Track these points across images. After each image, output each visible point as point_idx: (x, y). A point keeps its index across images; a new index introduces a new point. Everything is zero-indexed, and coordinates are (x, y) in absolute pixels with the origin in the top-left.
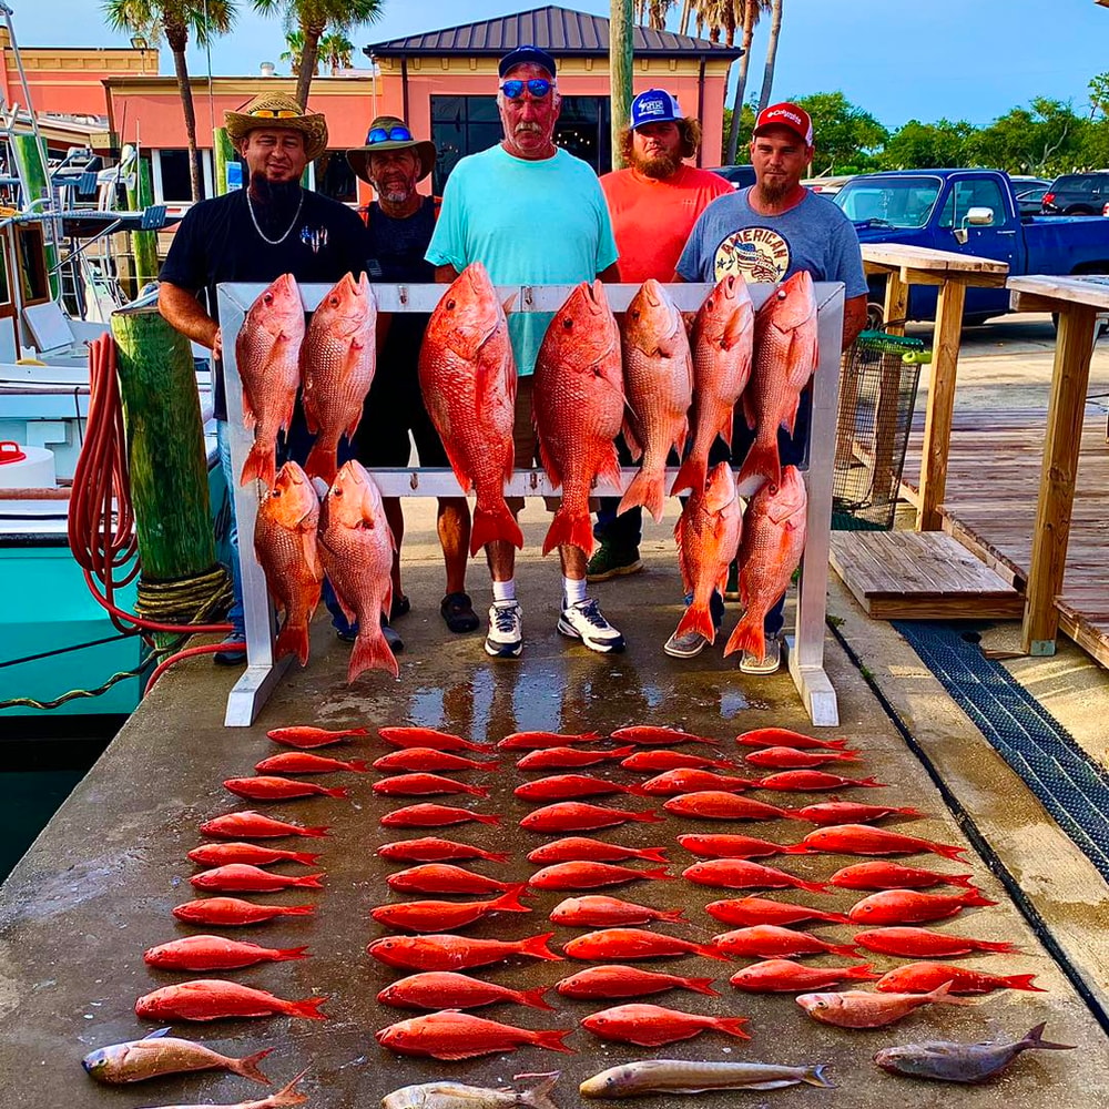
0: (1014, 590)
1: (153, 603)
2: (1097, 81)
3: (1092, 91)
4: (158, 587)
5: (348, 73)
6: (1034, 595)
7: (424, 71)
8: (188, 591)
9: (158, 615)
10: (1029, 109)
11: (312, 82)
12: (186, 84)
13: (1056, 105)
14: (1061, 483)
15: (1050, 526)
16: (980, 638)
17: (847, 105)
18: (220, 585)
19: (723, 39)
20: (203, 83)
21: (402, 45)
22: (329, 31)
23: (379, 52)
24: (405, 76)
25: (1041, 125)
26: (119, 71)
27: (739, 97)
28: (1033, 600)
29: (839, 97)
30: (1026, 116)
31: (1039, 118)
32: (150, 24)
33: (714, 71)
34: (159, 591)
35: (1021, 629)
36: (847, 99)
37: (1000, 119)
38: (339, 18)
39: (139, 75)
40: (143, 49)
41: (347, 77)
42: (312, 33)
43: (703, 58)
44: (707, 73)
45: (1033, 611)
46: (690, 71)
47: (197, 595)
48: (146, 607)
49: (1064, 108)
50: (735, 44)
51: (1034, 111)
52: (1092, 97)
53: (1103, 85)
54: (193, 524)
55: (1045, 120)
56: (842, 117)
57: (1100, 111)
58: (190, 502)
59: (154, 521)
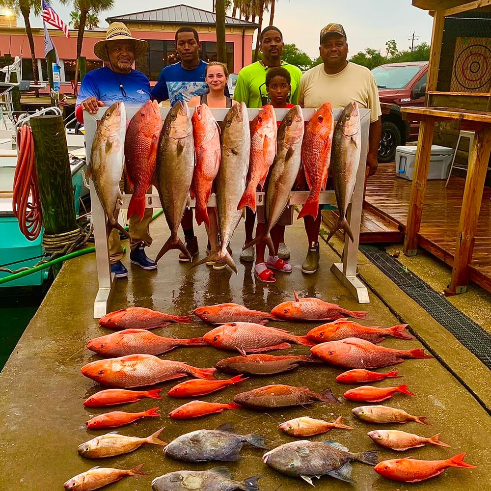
0: (399, 231)
1: (51, 243)
2: (389, 43)
3: (387, 46)
4: (53, 236)
6: (409, 232)
9: (53, 248)
10: (365, 53)
12: (30, 31)
13: (375, 51)
14: (420, 188)
15: (415, 205)
16: (385, 250)
17: (297, 49)
19: (250, 20)
20: (37, 31)
21: (121, 18)
25: (369, 59)
28: (409, 234)
29: (294, 45)
30: (364, 55)
31: (368, 56)
32: (14, 6)
33: (248, 33)
34: (53, 238)
38: (95, 7)
43: (244, 28)
44: (245, 34)
45: (408, 238)
46: (239, 33)
47: (69, 239)
48: (47, 245)
49: (377, 53)
50: (255, 22)
51: (367, 53)
52: (387, 49)
53: (391, 44)
54: (67, 209)
55: (371, 57)
56: (295, 54)
57: (390, 54)
58: (66, 200)
59: (51, 208)
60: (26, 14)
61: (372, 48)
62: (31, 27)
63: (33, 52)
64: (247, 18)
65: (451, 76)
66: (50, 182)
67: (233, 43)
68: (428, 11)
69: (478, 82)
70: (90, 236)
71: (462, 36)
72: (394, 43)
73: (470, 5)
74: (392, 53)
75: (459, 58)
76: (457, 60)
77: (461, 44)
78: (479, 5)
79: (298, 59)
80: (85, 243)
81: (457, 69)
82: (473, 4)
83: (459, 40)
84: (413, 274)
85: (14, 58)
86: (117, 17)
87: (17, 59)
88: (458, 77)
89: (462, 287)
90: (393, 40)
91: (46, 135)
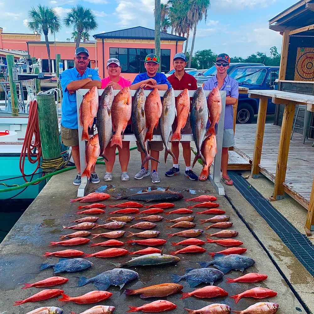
0: (249, 163)
1: (46, 166)
3: (271, 50)
6: (254, 164)
7: (108, 42)
8: (54, 162)
9: (47, 168)
10: (256, 55)
12: (47, 43)
13: (262, 54)
14: (260, 138)
15: (257, 148)
16: (241, 175)
17: (212, 52)
18: (62, 161)
19: (182, 35)
20: (52, 43)
21: (102, 35)
22: (84, 31)
23: (97, 37)
24: (103, 42)
25: (259, 59)
27: (186, 50)
28: (254, 165)
29: (210, 50)
30: (255, 56)
31: (258, 57)
32: (39, 29)
33: (180, 43)
34: (47, 162)
35: (251, 172)
37: (249, 57)
38: (86, 28)
39: (35, 41)
41: (88, 42)
42: (80, 31)
43: (177, 40)
44: (178, 44)
45: (253, 168)
46: (174, 43)
47: (56, 163)
48: (44, 166)
49: (264, 55)
50: (185, 37)
51: (257, 55)
52: (271, 52)
53: (273, 49)
54: (55, 147)
55: (260, 57)
56: (211, 55)
57: (273, 56)
58: (55, 141)
59: (46, 145)
60: (46, 33)
61: (260, 52)
62: (49, 41)
63: (49, 56)
64: (180, 34)
65: (295, 71)
66: (46, 131)
67: (170, 49)
68: (279, 32)
69: (312, 75)
70: (68, 162)
71: (301, 47)
72: (275, 48)
73: (304, 29)
74: (274, 55)
75: (299, 60)
76: (298, 61)
77: (300, 52)
78: (309, 29)
79: (213, 58)
80: (65, 166)
81: (298, 66)
82: (305, 28)
83: (299, 49)
84: (254, 189)
85: (37, 59)
86: (100, 34)
87: (39, 60)
88: (299, 71)
89: (280, 196)
90: (275, 47)
91: (45, 105)
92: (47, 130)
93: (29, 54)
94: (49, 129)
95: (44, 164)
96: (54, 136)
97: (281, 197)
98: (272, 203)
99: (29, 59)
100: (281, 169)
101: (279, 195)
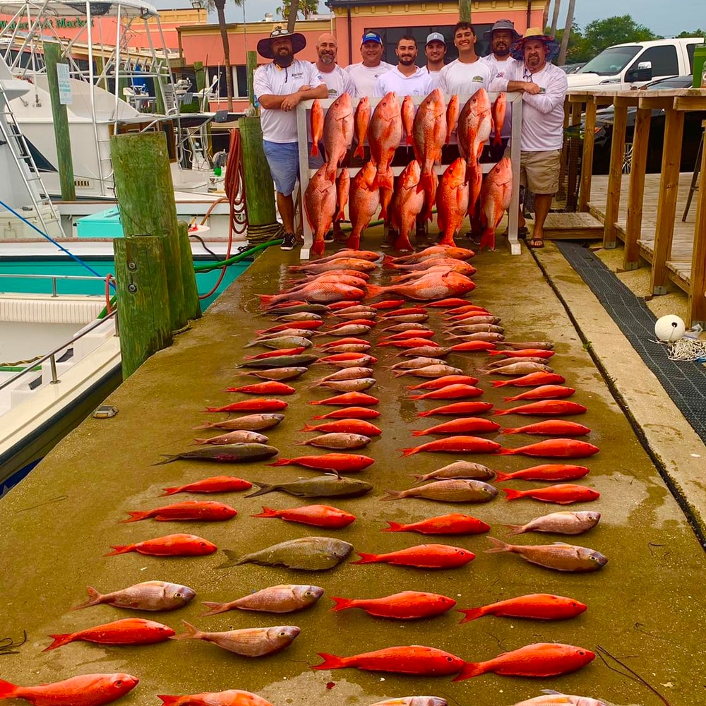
0: (603, 226)
1: (254, 235)
5: (316, 18)
6: (606, 224)
7: (361, 14)
8: (267, 230)
9: (256, 240)
11: (296, 24)
12: (224, 28)
15: (612, 193)
20: (234, 26)
23: (334, 4)
24: (349, 18)
26: (185, 22)
28: (606, 226)
33: (537, 6)
34: (256, 230)
36: (633, 19)
39: (197, 24)
40: (198, 9)
41: (316, 19)
43: (529, 1)
44: (532, 8)
45: (606, 231)
46: (521, 7)
47: (270, 232)
48: (251, 237)
54: (268, 204)
58: (267, 194)
59: (254, 201)
60: (220, 5)
66: (254, 177)
91: (252, 133)
92: (256, 176)
93: (181, 55)
94: (259, 174)
95: (252, 232)
96: (267, 185)
97: (636, 265)
98: (618, 275)
99: (183, 68)
100: (632, 216)
101: (632, 261)
